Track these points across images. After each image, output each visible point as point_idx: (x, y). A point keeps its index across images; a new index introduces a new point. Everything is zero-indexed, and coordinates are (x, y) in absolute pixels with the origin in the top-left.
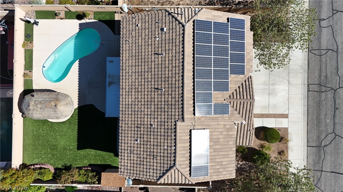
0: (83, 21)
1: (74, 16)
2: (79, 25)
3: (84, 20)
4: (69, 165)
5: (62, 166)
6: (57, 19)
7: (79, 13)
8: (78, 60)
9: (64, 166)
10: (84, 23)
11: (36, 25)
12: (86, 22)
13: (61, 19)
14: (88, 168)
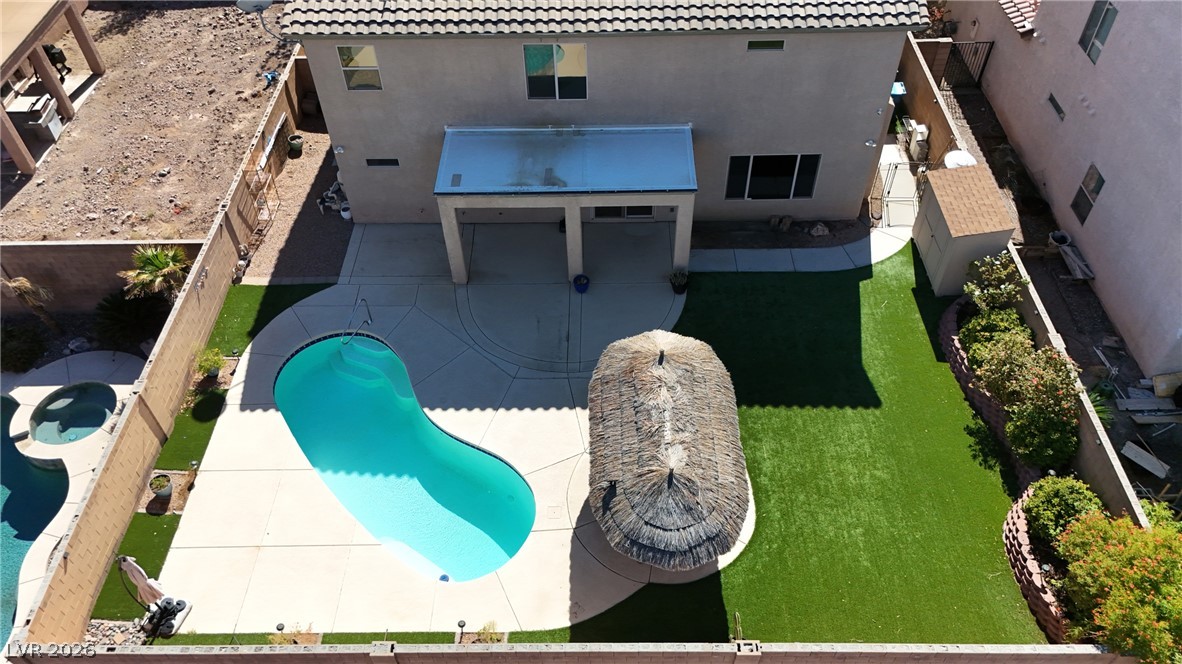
0: (234, 395)
1: (198, 427)
2: (248, 412)
3: (229, 393)
4: (971, 440)
5: (991, 468)
6: (182, 509)
7: (186, 410)
8: (426, 410)
9: (985, 461)
10: (244, 394)
11: (180, 616)
12: (242, 385)
13: (191, 487)
14: (958, 345)
